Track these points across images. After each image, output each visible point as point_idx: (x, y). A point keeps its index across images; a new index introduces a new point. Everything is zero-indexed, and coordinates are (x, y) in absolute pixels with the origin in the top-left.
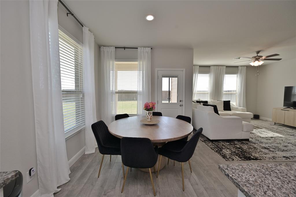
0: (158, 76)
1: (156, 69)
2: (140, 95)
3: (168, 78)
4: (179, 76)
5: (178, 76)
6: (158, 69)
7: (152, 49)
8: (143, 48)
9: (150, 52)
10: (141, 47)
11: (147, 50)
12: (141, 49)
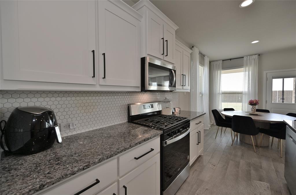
0: (267, 78)
1: (265, 72)
6: (267, 72)
7: (259, 55)
8: (249, 56)
9: (257, 58)
10: (247, 56)
11: (254, 57)
12: (247, 57)
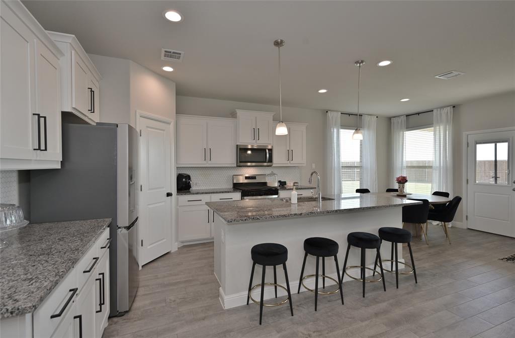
0: (468, 143)
1: (465, 134)
2: (436, 170)
3: (494, 144)
4: (511, 139)
5: (509, 139)
6: (467, 133)
7: (454, 107)
8: (439, 109)
9: (451, 112)
10: (437, 108)
11: (445, 110)
12: (438, 110)
